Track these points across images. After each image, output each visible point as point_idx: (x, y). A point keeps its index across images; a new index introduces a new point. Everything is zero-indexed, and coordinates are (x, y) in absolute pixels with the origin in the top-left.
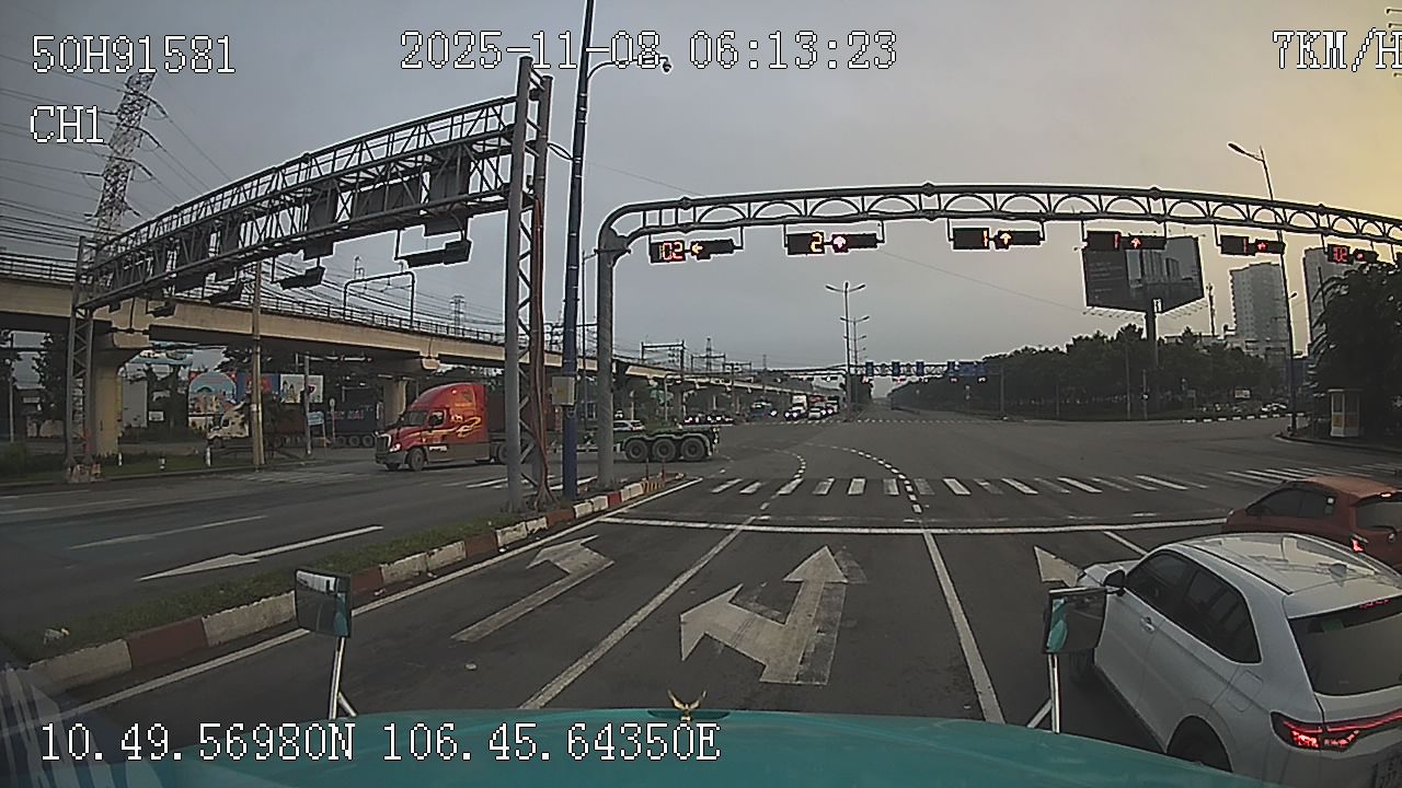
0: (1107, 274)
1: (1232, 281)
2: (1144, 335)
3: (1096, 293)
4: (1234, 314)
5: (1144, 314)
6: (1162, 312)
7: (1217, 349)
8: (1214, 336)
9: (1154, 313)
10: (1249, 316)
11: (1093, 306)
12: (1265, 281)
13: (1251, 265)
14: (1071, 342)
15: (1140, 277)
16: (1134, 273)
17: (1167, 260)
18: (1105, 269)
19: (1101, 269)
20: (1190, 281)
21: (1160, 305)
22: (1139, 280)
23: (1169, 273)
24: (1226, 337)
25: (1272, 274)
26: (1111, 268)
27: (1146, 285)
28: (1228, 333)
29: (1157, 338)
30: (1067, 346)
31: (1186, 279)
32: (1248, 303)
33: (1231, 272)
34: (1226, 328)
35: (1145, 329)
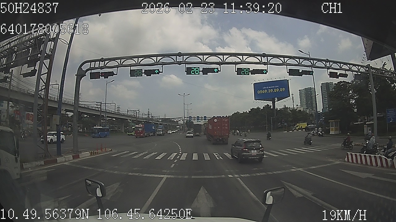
1: (299, 93)
2: (272, 107)
3: (257, 96)
4: (300, 102)
5: (272, 102)
6: (277, 101)
7: (294, 111)
8: (294, 108)
9: (275, 101)
10: (304, 102)
11: (256, 100)
12: (309, 92)
13: (305, 88)
14: (250, 110)
21: (277, 99)
24: (297, 108)
25: (311, 90)
28: (298, 107)
29: (276, 108)
30: (249, 111)
32: (304, 99)
33: (299, 90)
34: (297, 105)
35: (272, 106)
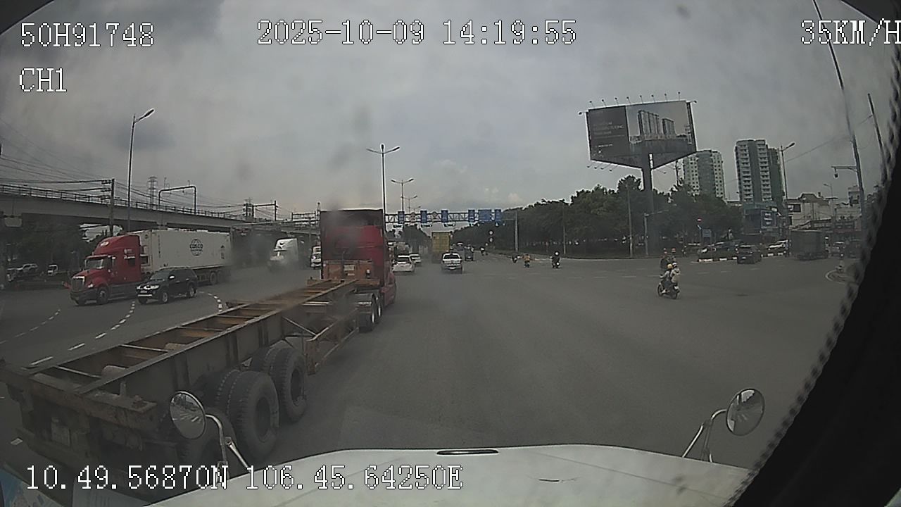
0: (610, 132)
2: (641, 187)
3: (600, 149)
6: (657, 167)
9: (650, 168)
11: (596, 160)
15: (639, 135)
16: (633, 131)
17: (663, 120)
18: (606, 128)
19: (603, 129)
20: (684, 138)
22: (638, 137)
23: (665, 132)
26: (612, 127)
27: (644, 142)
30: (572, 198)
31: (681, 136)
35: (642, 180)
